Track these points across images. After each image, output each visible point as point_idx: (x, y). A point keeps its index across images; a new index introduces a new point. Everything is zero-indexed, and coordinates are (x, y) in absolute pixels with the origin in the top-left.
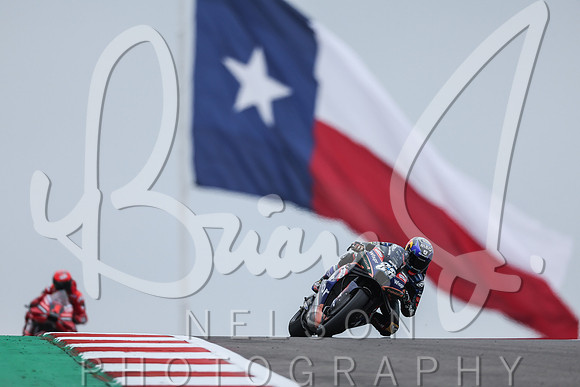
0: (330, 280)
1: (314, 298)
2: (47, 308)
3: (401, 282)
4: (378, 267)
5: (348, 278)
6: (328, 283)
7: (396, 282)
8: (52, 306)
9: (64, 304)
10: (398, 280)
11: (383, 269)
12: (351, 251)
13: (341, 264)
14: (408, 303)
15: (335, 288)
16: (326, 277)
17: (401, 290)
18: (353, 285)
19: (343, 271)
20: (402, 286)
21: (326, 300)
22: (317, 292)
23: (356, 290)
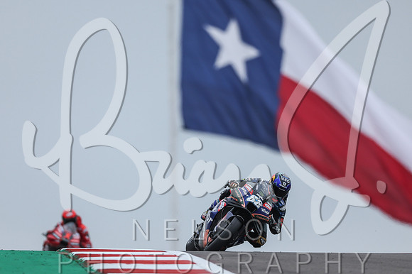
0: (213, 211)
1: (203, 224)
2: (60, 235)
3: (267, 210)
4: (248, 199)
5: (226, 209)
6: (212, 214)
7: (263, 210)
8: (64, 234)
9: (73, 233)
10: (264, 208)
11: (252, 201)
12: (228, 188)
13: (221, 198)
14: (274, 225)
15: (216, 217)
16: (211, 209)
17: (267, 216)
18: (230, 214)
19: (223, 204)
20: (268, 213)
21: (211, 226)
22: (204, 220)
23: (232, 218)
